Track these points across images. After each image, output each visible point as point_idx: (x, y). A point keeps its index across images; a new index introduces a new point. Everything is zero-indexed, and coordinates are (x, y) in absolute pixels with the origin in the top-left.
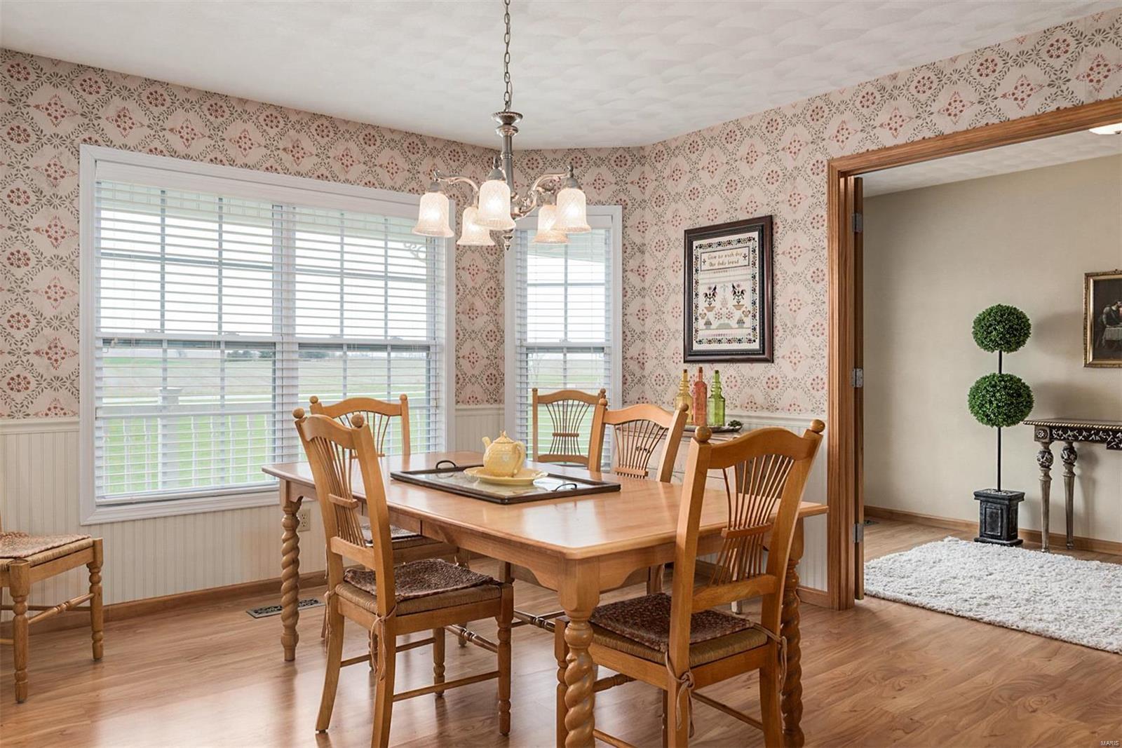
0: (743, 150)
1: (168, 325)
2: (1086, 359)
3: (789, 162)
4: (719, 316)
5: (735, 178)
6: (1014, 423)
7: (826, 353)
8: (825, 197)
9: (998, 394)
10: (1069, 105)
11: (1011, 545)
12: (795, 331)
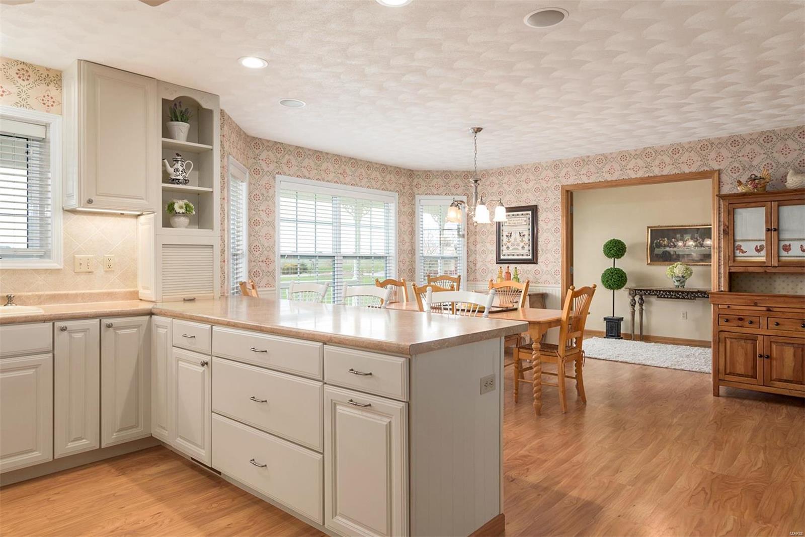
0: (524, 178)
1: (299, 249)
2: (647, 262)
3: (545, 185)
4: (513, 245)
5: (520, 188)
6: (620, 288)
7: (560, 260)
8: (560, 200)
9: (614, 276)
10: (653, 175)
11: (619, 339)
12: (547, 252)
